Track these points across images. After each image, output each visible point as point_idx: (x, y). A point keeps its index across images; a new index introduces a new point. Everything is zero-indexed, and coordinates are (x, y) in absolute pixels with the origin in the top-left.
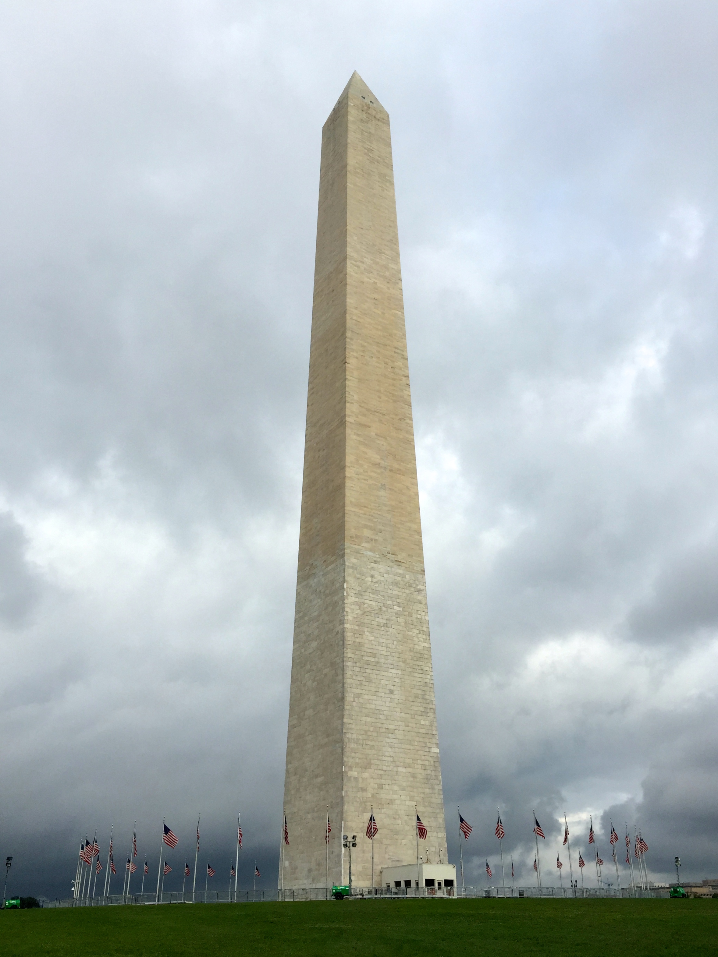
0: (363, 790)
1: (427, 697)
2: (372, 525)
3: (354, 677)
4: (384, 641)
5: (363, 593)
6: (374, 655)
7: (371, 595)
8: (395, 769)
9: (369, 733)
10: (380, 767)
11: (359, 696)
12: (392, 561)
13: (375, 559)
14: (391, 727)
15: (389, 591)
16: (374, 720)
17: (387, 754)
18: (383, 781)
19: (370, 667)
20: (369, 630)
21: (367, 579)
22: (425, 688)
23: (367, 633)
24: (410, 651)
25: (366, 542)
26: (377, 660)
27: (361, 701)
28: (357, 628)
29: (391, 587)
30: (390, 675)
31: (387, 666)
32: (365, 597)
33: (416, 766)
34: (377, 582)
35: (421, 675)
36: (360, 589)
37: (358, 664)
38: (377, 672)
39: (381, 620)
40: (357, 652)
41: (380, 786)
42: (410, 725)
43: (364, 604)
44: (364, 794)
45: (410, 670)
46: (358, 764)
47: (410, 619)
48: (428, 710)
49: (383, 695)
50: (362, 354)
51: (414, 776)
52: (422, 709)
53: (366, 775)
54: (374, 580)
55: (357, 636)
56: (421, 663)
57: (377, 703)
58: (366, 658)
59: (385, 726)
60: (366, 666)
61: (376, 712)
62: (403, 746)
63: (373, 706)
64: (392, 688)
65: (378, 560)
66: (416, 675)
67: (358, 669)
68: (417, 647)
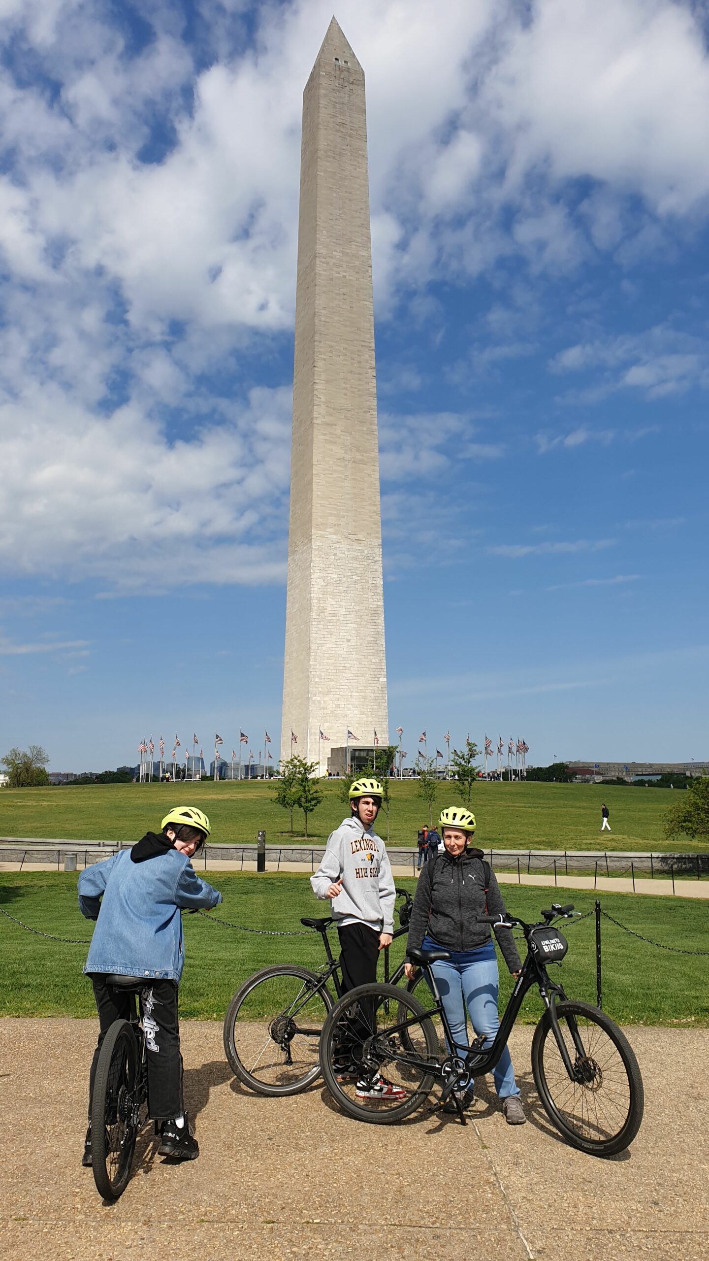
1: (378, 642)
2: (336, 512)
3: (318, 632)
4: (344, 604)
5: (327, 569)
6: (335, 615)
7: (333, 570)
8: (350, 694)
9: (330, 671)
10: (338, 693)
11: (322, 645)
12: (352, 540)
13: (337, 540)
14: (347, 665)
15: (349, 565)
16: (334, 661)
17: (343, 684)
18: (340, 703)
19: (331, 624)
20: (331, 596)
21: (330, 557)
22: (377, 636)
23: (329, 599)
24: (366, 609)
25: (330, 528)
26: (337, 618)
27: (323, 648)
28: (321, 596)
30: (349, 628)
31: (345, 622)
32: (329, 572)
33: (367, 691)
34: (339, 559)
35: (374, 627)
36: (324, 566)
37: (322, 623)
38: (338, 627)
39: (341, 588)
40: (321, 614)
41: (338, 706)
42: (363, 663)
43: (327, 577)
44: (325, 711)
45: (365, 623)
46: (321, 692)
47: (367, 584)
48: (379, 652)
49: (341, 643)
50: (330, 354)
51: (365, 698)
52: (373, 651)
53: (326, 699)
54: (337, 558)
55: (322, 602)
56: (374, 618)
57: (336, 649)
58: (329, 618)
60: (328, 624)
61: (336, 656)
62: (356, 678)
63: (334, 652)
64: (349, 638)
65: (341, 541)
66: (370, 627)
67: (322, 627)
68: (371, 606)
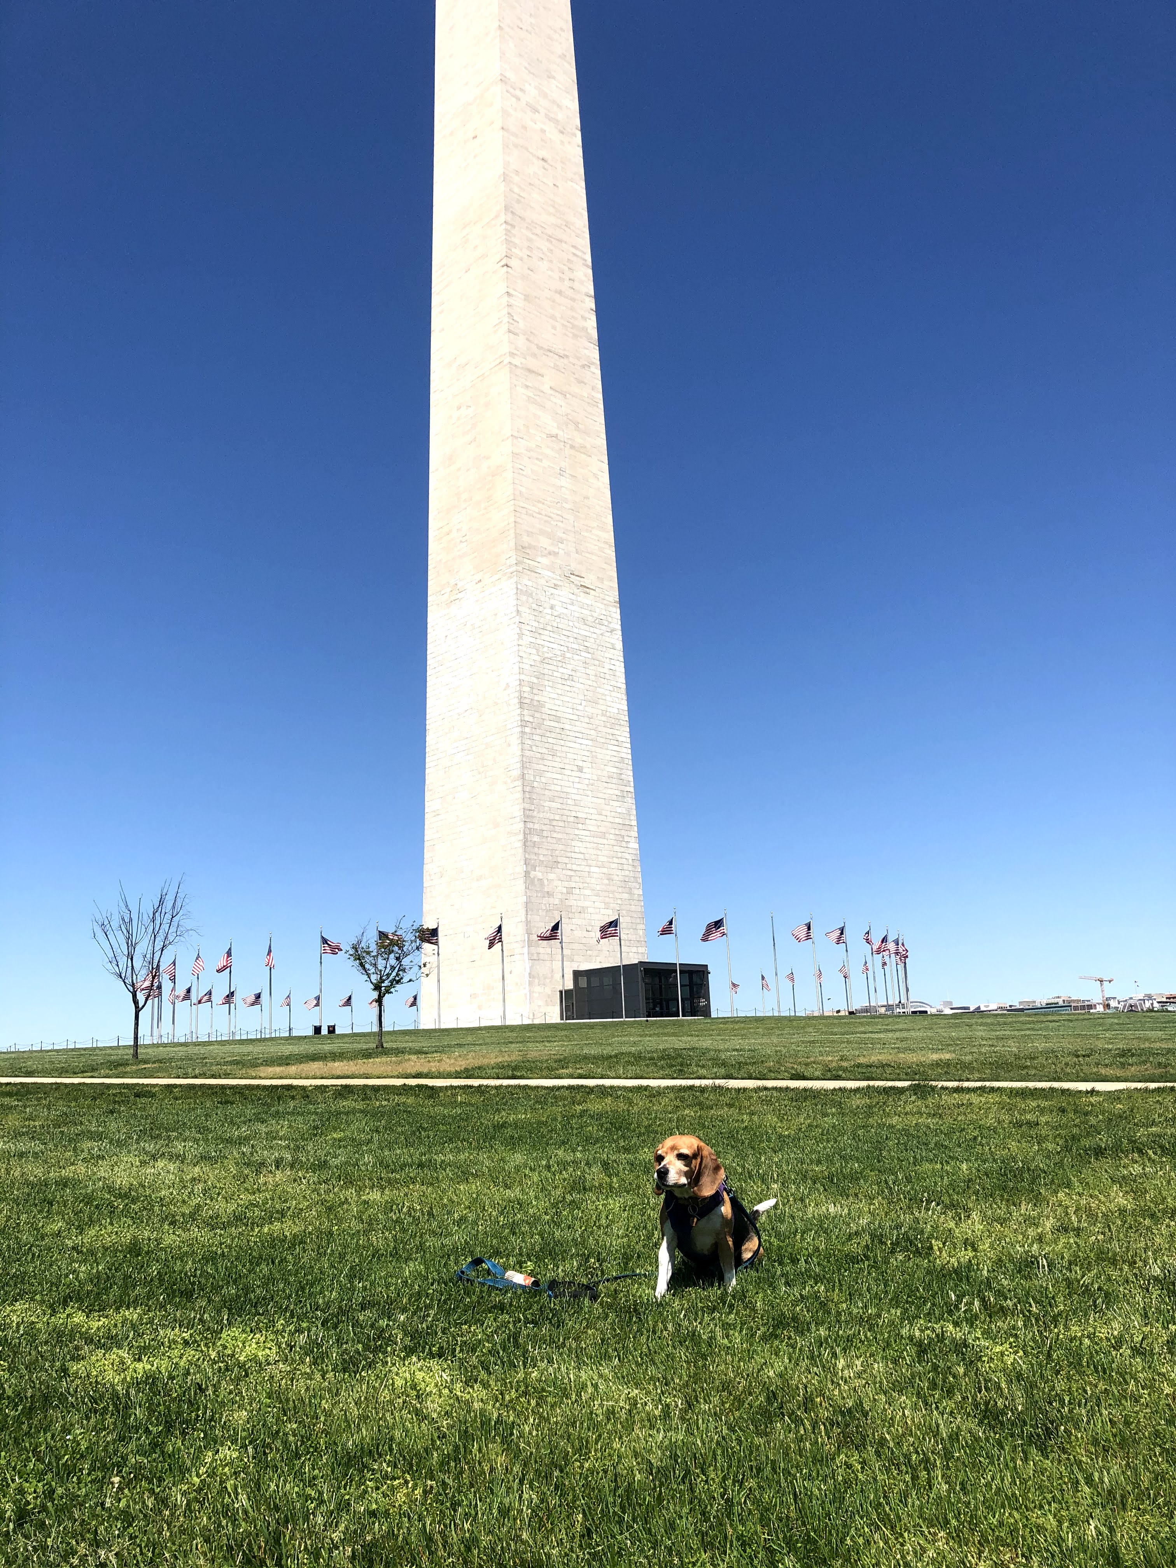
0: (549, 894)
1: (623, 777)
2: (550, 530)
3: (534, 748)
4: (570, 700)
5: (541, 631)
6: (558, 719)
7: (551, 634)
8: (587, 869)
9: (554, 823)
10: (569, 866)
11: (541, 773)
12: (577, 585)
13: (556, 582)
14: (581, 815)
15: (574, 630)
16: (559, 806)
17: (577, 850)
18: (573, 885)
19: (553, 735)
20: (551, 684)
21: (545, 611)
22: (620, 765)
23: (548, 689)
24: (603, 715)
25: (542, 556)
26: (561, 725)
27: (543, 780)
28: (535, 680)
29: (576, 624)
30: (578, 746)
31: (574, 734)
32: (543, 637)
33: (612, 866)
34: (558, 616)
35: (615, 748)
36: (536, 624)
38: (562, 743)
39: (564, 671)
40: (537, 715)
41: (570, 890)
42: (604, 813)
43: (543, 646)
44: (551, 900)
45: (603, 740)
48: (625, 794)
49: (569, 773)
51: (609, 877)
52: (617, 793)
53: (551, 876)
54: (556, 613)
55: (535, 691)
56: (614, 732)
57: (563, 783)
58: (547, 723)
59: (574, 814)
60: (548, 734)
61: (562, 795)
62: (595, 840)
63: (558, 788)
64: (580, 764)
65: (559, 583)
66: (610, 747)
67: (537, 738)
68: (608, 709)
